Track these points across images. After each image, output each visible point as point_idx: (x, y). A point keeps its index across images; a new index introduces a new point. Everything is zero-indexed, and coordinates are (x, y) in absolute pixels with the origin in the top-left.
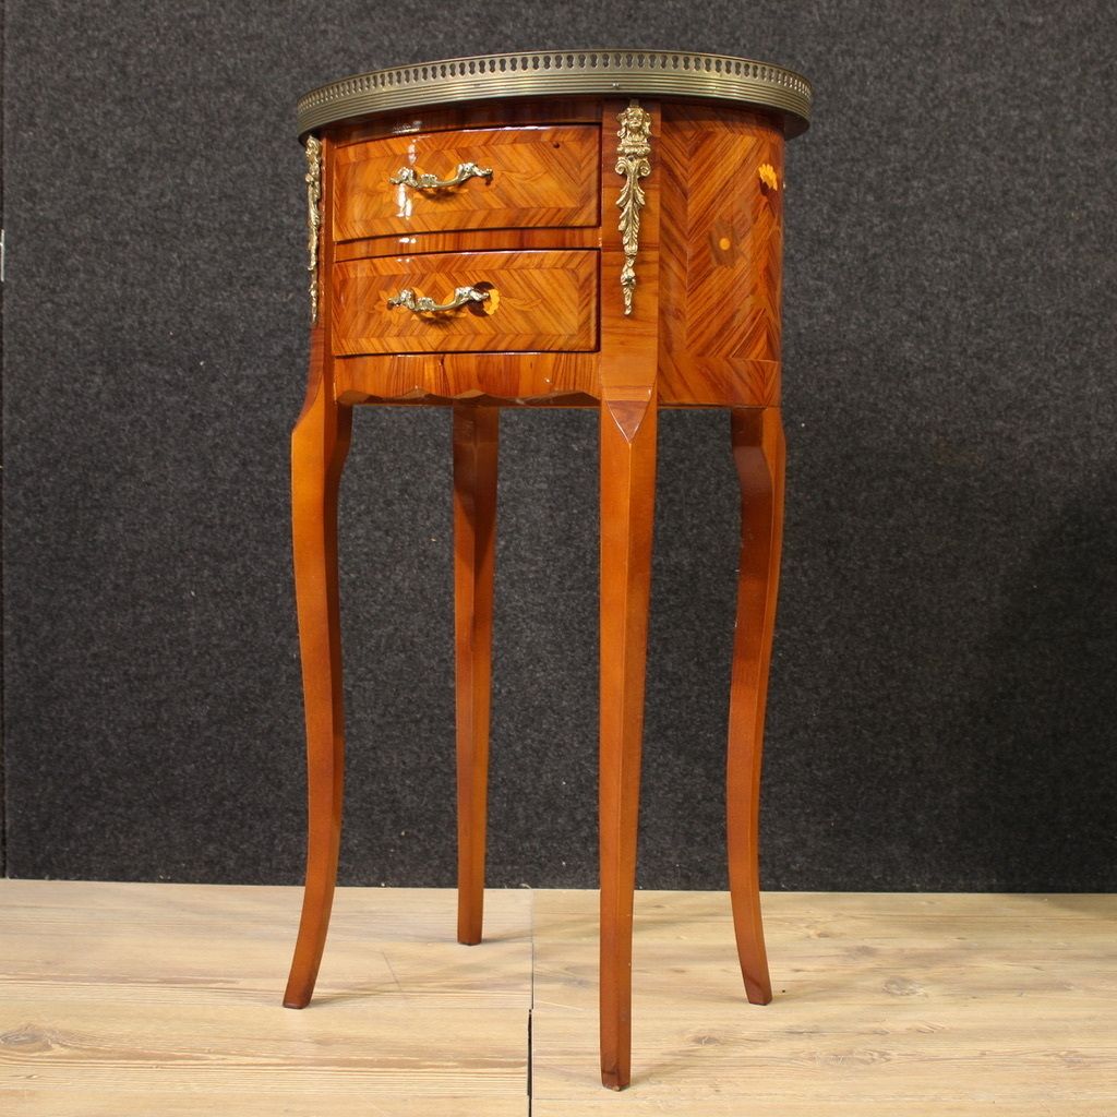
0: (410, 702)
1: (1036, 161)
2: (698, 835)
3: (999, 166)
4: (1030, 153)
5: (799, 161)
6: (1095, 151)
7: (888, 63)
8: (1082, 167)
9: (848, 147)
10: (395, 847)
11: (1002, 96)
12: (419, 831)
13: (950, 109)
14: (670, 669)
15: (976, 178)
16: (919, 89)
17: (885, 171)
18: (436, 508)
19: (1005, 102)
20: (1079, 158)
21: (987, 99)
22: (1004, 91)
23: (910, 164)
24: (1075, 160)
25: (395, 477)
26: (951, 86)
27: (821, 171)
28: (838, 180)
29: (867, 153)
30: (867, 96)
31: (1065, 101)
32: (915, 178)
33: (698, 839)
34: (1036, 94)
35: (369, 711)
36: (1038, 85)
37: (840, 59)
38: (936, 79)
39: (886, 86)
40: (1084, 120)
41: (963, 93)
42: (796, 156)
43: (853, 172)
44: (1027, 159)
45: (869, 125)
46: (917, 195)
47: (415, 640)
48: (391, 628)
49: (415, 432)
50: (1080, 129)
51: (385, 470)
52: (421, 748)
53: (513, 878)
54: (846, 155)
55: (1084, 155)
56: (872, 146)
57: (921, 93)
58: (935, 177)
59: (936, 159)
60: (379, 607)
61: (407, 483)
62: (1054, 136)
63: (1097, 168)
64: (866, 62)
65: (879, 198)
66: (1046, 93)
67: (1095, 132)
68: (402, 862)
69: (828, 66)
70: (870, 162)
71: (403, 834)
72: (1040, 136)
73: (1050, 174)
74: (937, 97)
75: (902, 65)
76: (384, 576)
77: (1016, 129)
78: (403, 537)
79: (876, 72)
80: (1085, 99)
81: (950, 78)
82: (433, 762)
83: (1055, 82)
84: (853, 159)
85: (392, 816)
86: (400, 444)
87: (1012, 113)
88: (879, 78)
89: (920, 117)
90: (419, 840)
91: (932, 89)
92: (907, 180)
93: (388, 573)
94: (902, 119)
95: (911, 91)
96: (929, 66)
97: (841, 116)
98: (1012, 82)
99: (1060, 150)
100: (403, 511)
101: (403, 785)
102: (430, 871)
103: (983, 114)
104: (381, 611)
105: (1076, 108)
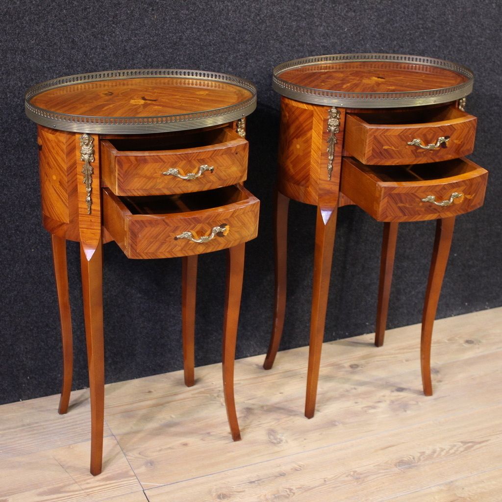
0: (27, 322)
1: (303, 45)
2: (158, 352)
3: (287, 50)
4: (300, 41)
5: (198, 54)
6: (328, 38)
7: (239, 4)
8: (322, 46)
9: (221, 46)
10: (25, 383)
11: (289, 16)
12: (36, 375)
13: (266, 24)
14: (144, 288)
15: (277, 56)
16: (253, 15)
17: (237, 56)
18: (33, 235)
19: (290, 19)
20: (321, 42)
21: (282, 18)
22: (290, 14)
23: (248, 52)
24: (319, 43)
25: (12, 224)
26: (267, 13)
27: (208, 58)
28: (215, 62)
29: (229, 48)
30: (229, 21)
31: (316, 16)
32: (250, 58)
33: (158, 354)
34: (304, 14)
35: (8, 330)
36: (305, 9)
37: (217, 3)
38: (260, 10)
39: (238, 15)
40: (324, 24)
41: (272, 16)
42: (197, 52)
43: (223, 58)
44: (299, 45)
45: (230, 35)
46: (251, 66)
47: (27, 295)
48: (15, 293)
49: (19, 202)
50: (322, 28)
51: (6, 222)
52: (34, 341)
53: (79, 385)
54: (220, 49)
55: (324, 40)
56: (231, 45)
57: (254, 17)
58: (259, 57)
59: (260, 48)
60: (9, 284)
61: (18, 226)
62: (311, 33)
63: (328, 46)
64: (229, 4)
65: (234, 69)
66: (308, 12)
67: (328, 29)
68: (29, 389)
69: (211, 7)
70: (230, 52)
71: (28, 378)
72: (305, 33)
73: (308, 50)
74: (261, 19)
75: (245, 4)
76: (10, 270)
77: (295, 32)
78: (18, 251)
79: (233, 9)
80: (324, 14)
81: (267, 9)
82: (40, 346)
83: (311, 7)
84: (223, 51)
85: (23, 371)
86: (13, 209)
87: (293, 23)
88: (235, 11)
89: (253, 29)
90: (36, 379)
91: (259, 15)
92: (247, 59)
93: (12, 269)
94: (245, 30)
95: (249, 17)
96: (258, 4)
97: (217, 31)
98: (294, 9)
99: (313, 39)
100: (17, 239)
101: (27, 358)
102: (42, 390)
103: (280, 25)
104: (10, 286)
105: (321, 19)
